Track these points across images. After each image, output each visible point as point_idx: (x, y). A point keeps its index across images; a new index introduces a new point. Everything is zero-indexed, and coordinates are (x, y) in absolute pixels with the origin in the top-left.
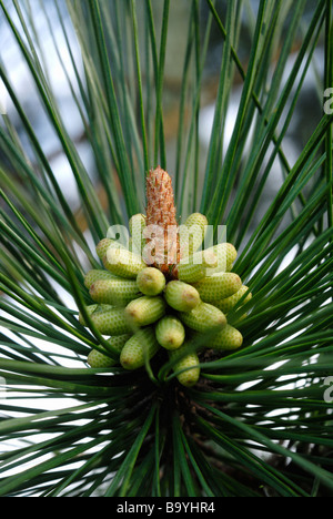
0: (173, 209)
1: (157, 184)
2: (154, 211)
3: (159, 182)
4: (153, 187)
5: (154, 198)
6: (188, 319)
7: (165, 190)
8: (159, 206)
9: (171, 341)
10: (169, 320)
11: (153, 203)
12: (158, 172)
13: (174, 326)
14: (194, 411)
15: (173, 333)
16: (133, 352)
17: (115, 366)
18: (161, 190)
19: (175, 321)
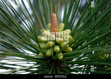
0: (57, 22)
1: (53, 17)
2: (53, 22)
3: (54, 16)
4: (52, 17)
5: (53, 19)
6: (61, 45)
7: (55, 18)
8: (54, 21)
9: (57, 50)
10: (56, 46)
11: (53, 21)
12: (54, 14)
13: (58, 47)
14: (62, 66)
15: (57, 48)
16: (49, 53)
17: (45, 56)
18: (54, 18)
19: (58, 46)
